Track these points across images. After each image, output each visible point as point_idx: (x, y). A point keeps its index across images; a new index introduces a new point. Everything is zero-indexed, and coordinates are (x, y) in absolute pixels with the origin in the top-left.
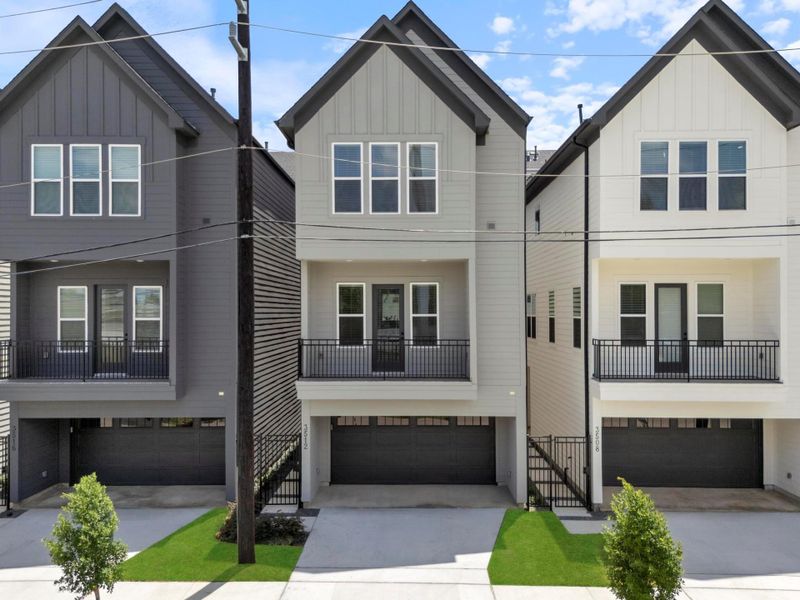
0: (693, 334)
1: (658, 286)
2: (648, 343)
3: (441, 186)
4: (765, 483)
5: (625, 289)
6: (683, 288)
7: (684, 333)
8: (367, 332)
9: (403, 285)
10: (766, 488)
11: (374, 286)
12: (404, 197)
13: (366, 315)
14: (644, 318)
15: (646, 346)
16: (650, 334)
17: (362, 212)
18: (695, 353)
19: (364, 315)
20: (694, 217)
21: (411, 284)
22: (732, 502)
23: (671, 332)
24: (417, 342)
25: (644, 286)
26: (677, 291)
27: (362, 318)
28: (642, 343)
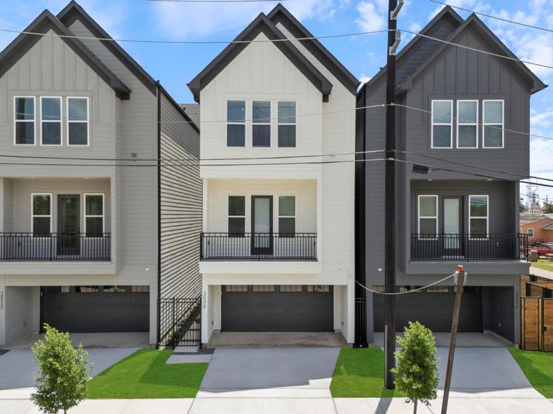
0: (276, 229)
1: (253, 198)
2: (246, 235)
3: (91, 128)
4: (334, 328)
5: (232, 199)
6: (271, 198)
7: (271, 229)
8: (53, 228)
9: (79, 195)
10: (336, 331)
11: (59, 196)
12: (65, 134)
13: (53, 216)
14: (244, 218)
15: (244, 237)
16: (248, 229)
17: (35, 144)
18: (277, 241)
19: (51, 216)
20: (261, 151)
21: (85, 195)
22: (299, 341)
23: (262, 228)
24: (88, 235)
25: (244, 197)
26: (268, 200)
27: (49, 218)
28: (242, 235)
